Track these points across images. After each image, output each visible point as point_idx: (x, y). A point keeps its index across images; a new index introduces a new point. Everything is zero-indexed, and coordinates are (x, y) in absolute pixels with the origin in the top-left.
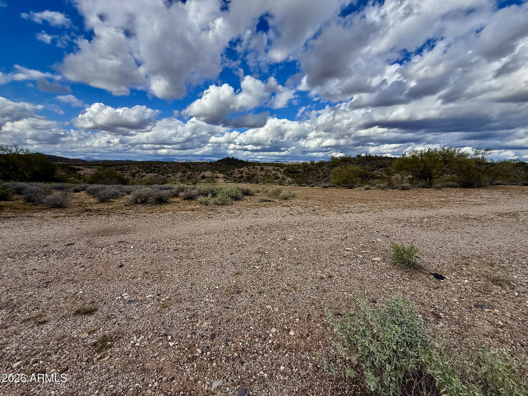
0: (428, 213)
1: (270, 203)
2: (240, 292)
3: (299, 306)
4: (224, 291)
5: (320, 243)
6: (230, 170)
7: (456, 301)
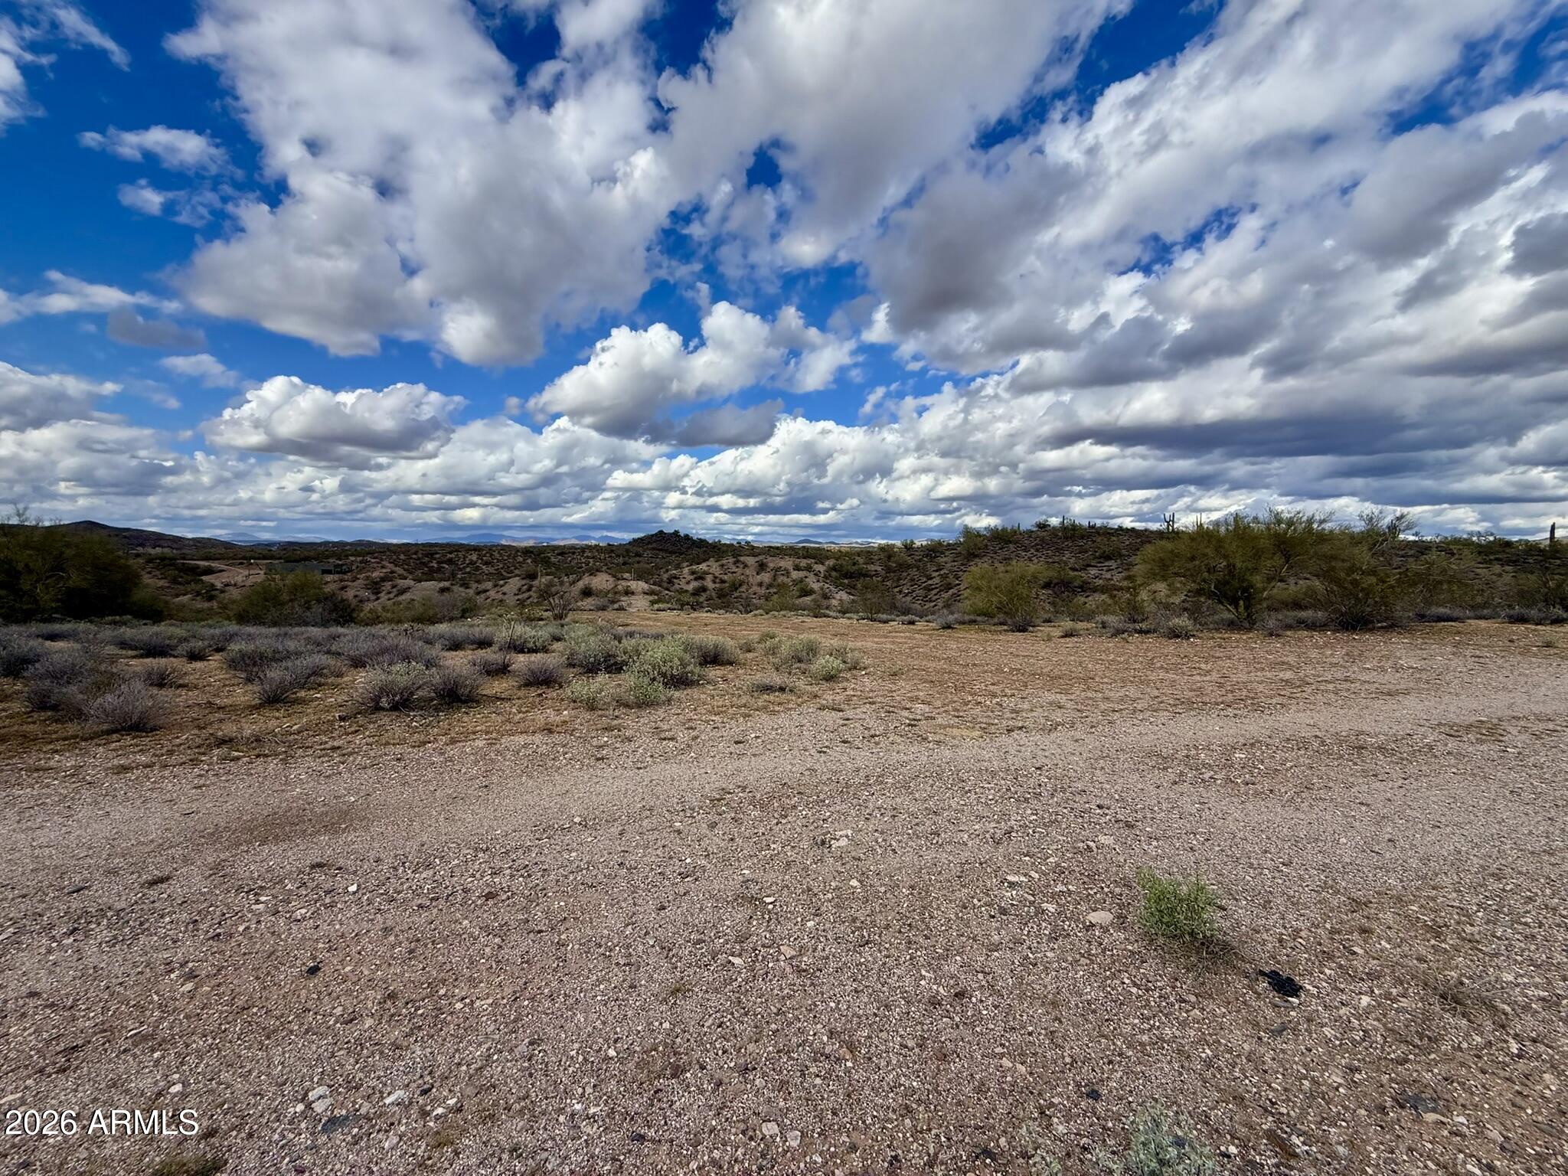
0: (1245, 727)
1: (784, 697)
2: (684, 1071)
3: (864, 1122)
4: (631, 1065)
5: (929, 856)
6: (667, 571)
7: (1340, 1085)
